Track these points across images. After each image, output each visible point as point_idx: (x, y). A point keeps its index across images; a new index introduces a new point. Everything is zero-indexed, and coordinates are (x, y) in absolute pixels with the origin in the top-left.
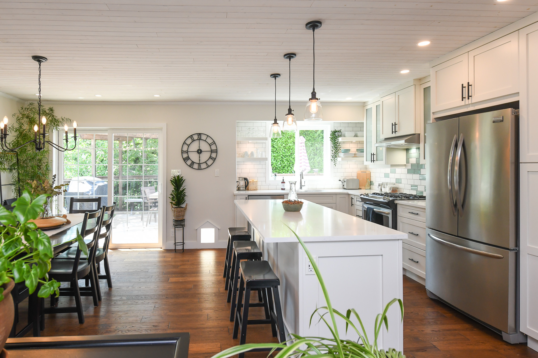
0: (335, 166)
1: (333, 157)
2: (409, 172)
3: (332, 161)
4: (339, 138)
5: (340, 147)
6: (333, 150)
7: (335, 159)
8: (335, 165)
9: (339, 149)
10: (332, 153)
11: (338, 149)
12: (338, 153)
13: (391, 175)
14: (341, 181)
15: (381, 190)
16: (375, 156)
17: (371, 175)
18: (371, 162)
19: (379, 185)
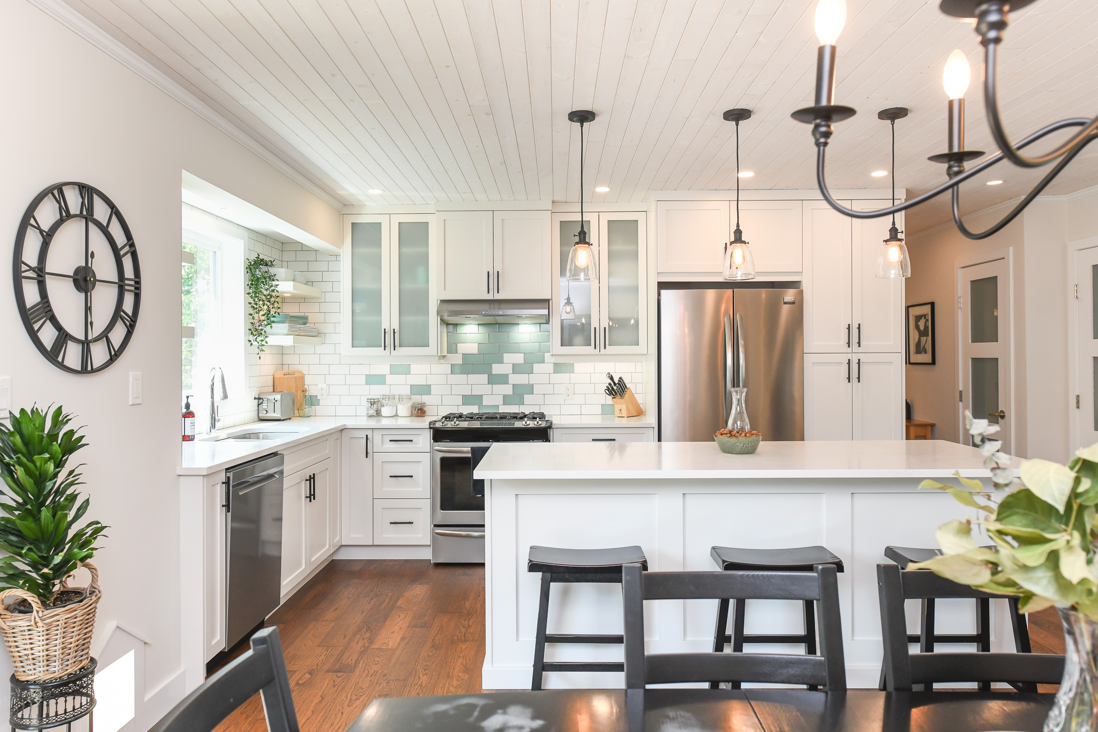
0: (260, 358)
1: (252, 333)
2: (456, 370)
3: (251, 344)
4: (274, 283)
5: (279, 308)
6: (252, 312)
7: (257, 338)
8: (259, 356)
9: (275, 313)
10: (252, 323)
11: (272, 312)
12: (274, 322)
13: (390, 379)
14: (257, 400)
15: (378, 413)
16: (397, 336)
17: (308, 380)
18: (385, 349)
19: (372, 401)
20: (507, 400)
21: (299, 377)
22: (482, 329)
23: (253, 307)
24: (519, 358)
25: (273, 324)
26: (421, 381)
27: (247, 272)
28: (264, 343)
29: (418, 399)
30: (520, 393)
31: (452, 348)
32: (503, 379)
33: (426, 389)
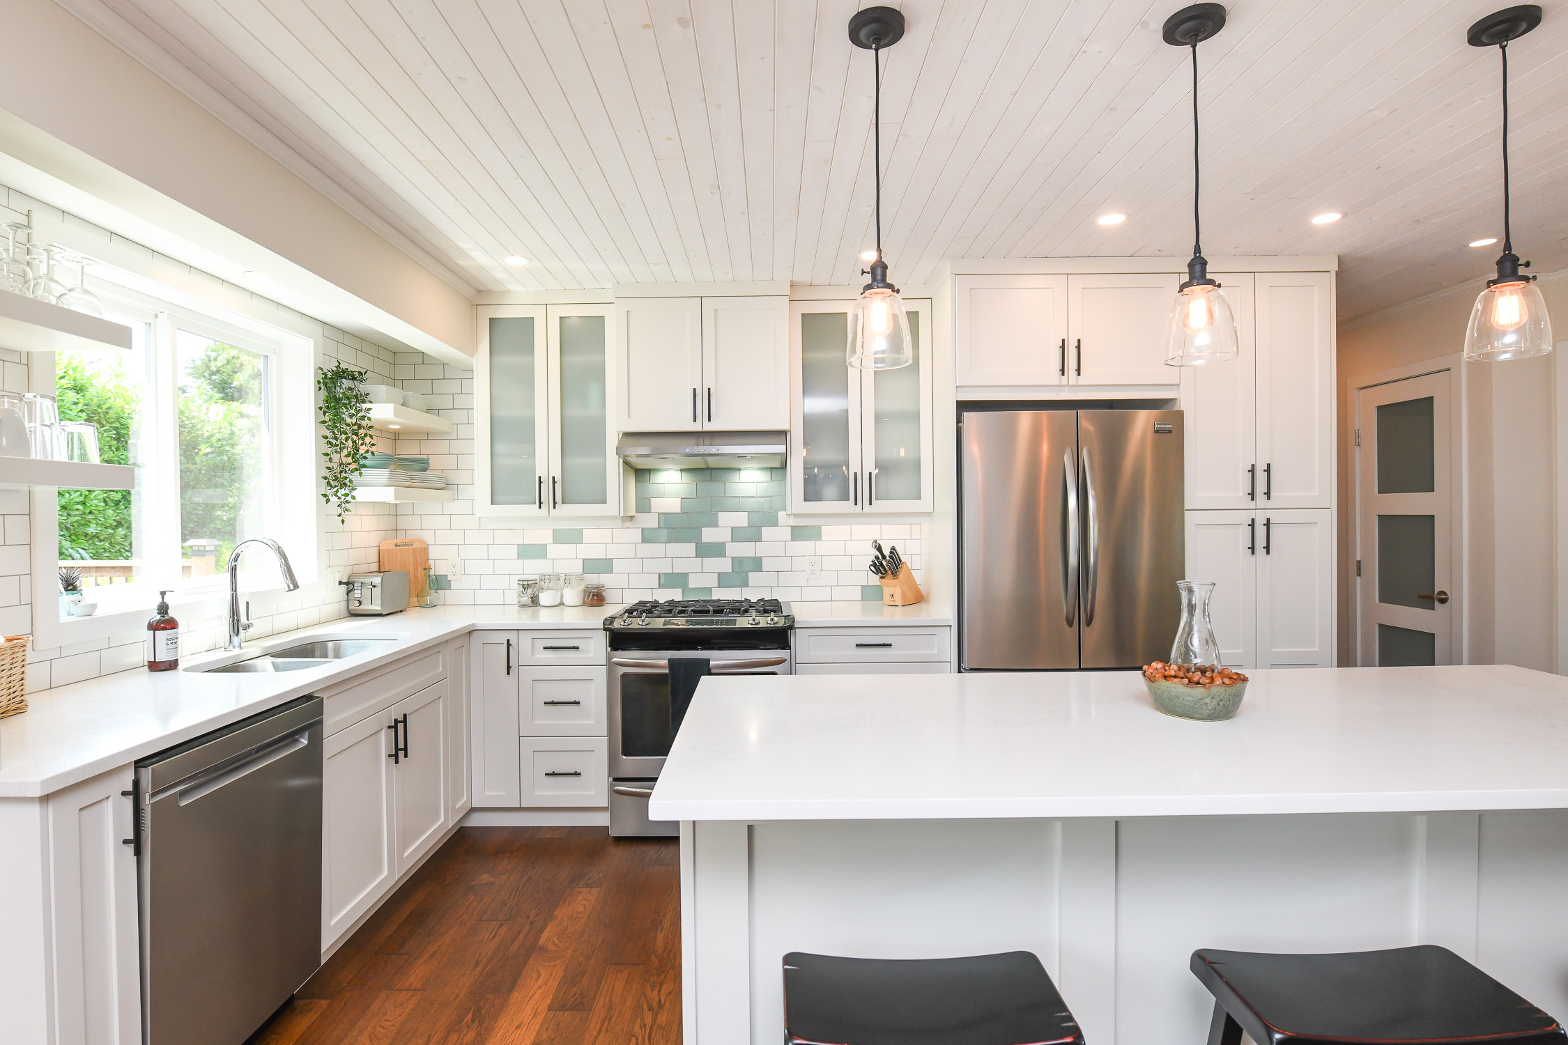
0: (343, 521)
1: (329, 484)
2: (647, 537)
3: (328, 501)
4: (364, 406)
5: (373, 445)
6: (329, 451)
7: (337, 491)
8: (341, 518)
9: (367, 452)
10: (329, 468)
11: (361, 451)
12: (365, 466)
13: (554, 550)
14: (343, 586)
15: (535, 601)
16: (558, 487)
17: (433, 554)
18: (540, 507)
19: (525, 583)
20: (723, 581)
21: (420, 548)
22: (686, 477)
23: (330, 443)
24: (741, 520)
25: (363, 470)
26: (597, 553)
27: (320, 389)
28: (349, 498)
29: (593, 579)
30: (744, 569)
31: (643, 506)
32: (717, 550)
33: (606, 565)
